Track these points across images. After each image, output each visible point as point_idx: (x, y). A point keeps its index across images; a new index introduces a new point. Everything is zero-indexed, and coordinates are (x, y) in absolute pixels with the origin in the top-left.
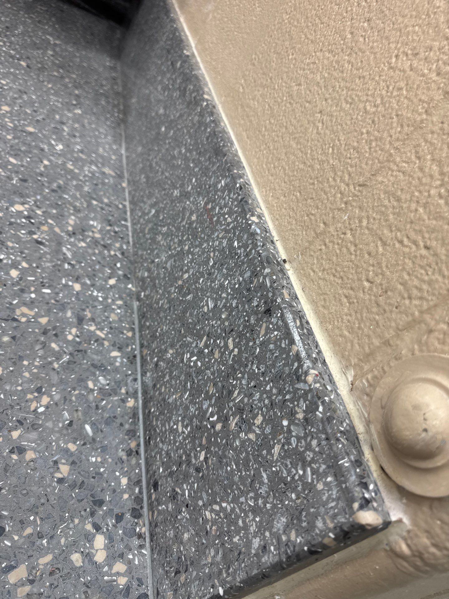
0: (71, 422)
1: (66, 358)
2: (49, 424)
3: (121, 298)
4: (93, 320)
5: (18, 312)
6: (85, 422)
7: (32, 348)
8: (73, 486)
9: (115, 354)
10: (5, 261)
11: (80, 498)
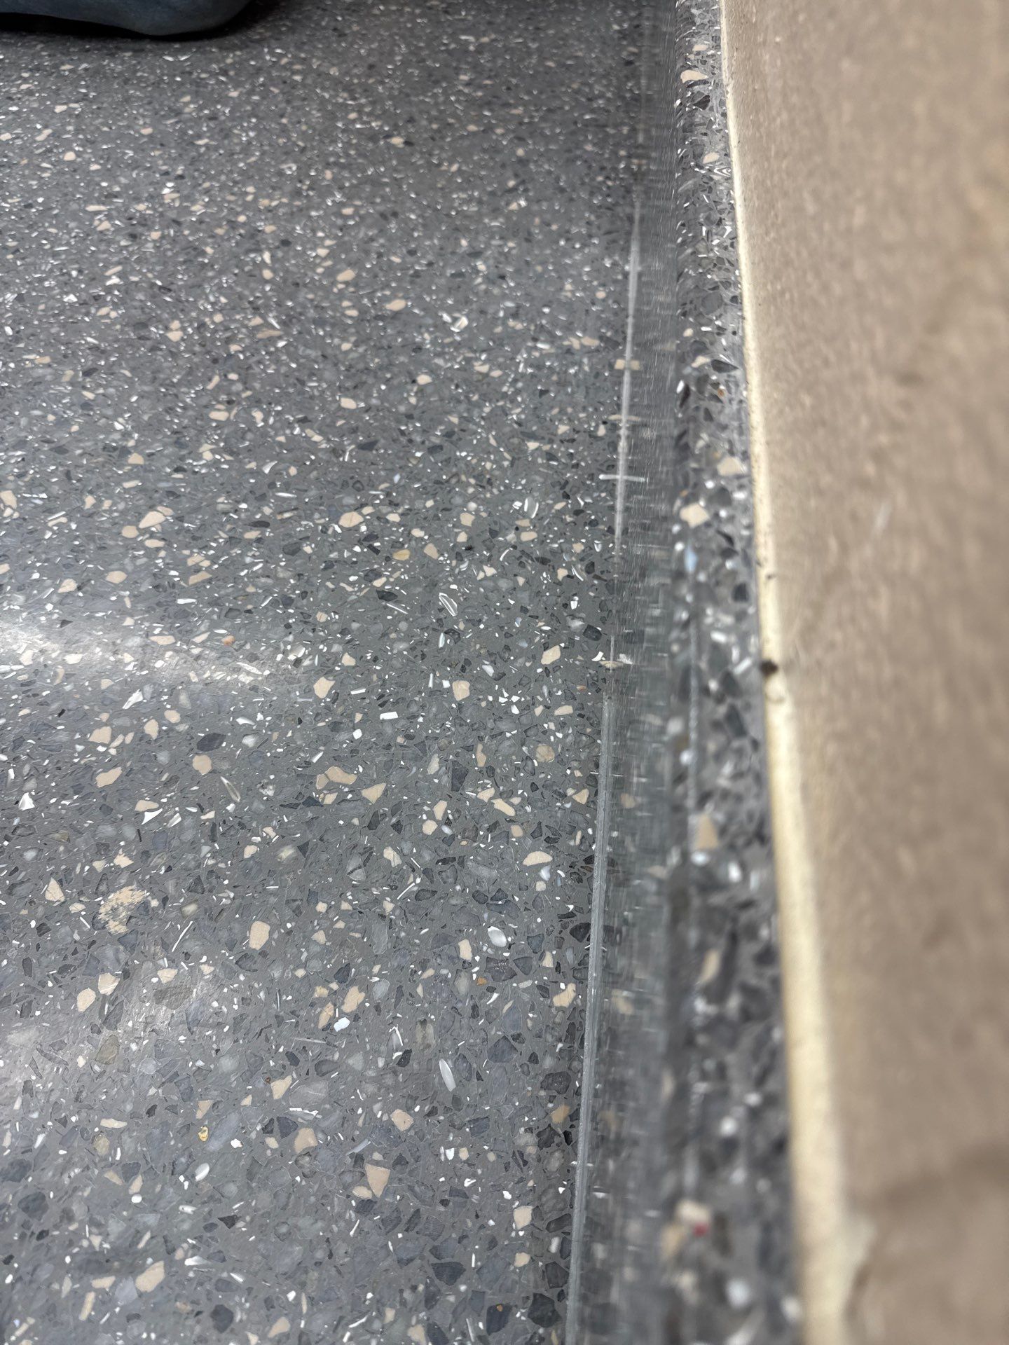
0: (407, 1053)
1: (414, 883)
2: (356, 1062)
3: (569, 697)
4: (490, 771)
5: (320, 782)
6: (441, 1052)
7: (338, 867)
8: (390, 1225)
9: (537, 857)
10: (306, 663)
11: (405, 1256)
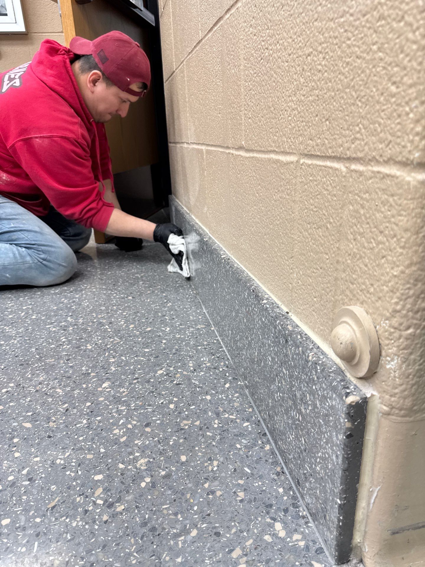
0: (235, 469)
1: (218, 437)
2: (223, 474)
3: (236, 392)
4: (225, 411)
5: (182, 425)
6: (244, 466)
7: (197, 439)
8: (250, 502)
9: (246, 424)
10: (165, 402)
11: (257, 507)
